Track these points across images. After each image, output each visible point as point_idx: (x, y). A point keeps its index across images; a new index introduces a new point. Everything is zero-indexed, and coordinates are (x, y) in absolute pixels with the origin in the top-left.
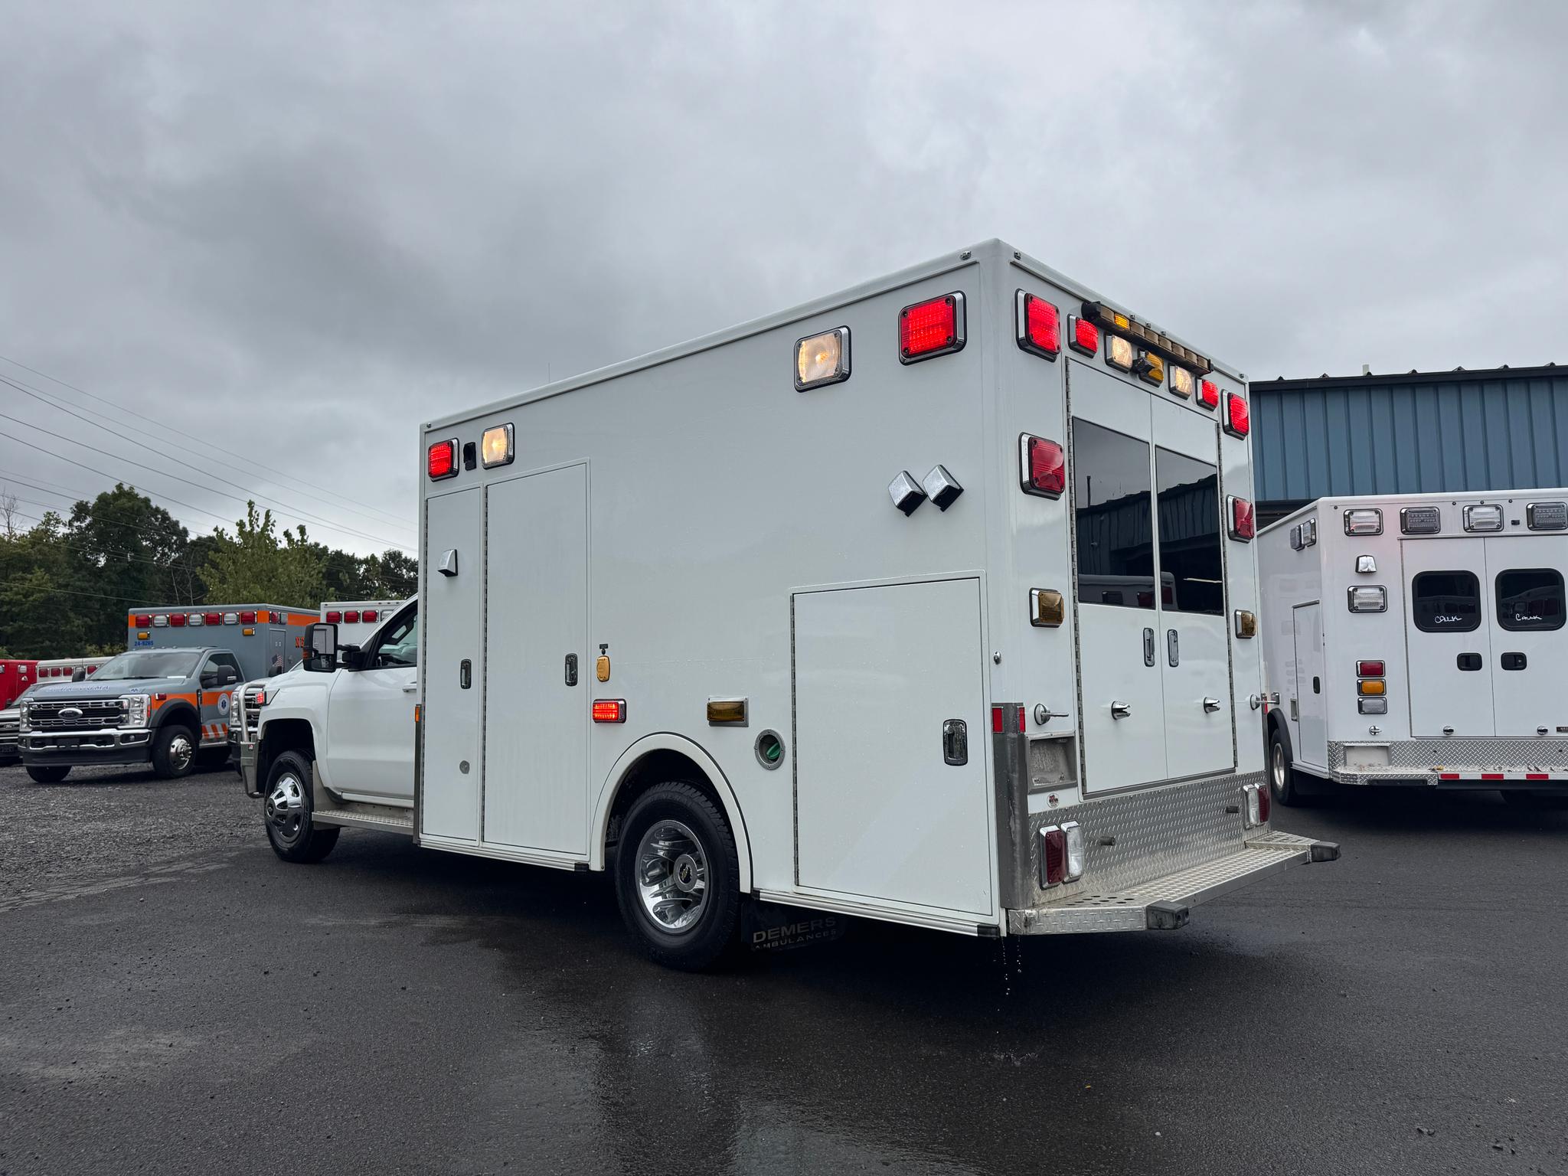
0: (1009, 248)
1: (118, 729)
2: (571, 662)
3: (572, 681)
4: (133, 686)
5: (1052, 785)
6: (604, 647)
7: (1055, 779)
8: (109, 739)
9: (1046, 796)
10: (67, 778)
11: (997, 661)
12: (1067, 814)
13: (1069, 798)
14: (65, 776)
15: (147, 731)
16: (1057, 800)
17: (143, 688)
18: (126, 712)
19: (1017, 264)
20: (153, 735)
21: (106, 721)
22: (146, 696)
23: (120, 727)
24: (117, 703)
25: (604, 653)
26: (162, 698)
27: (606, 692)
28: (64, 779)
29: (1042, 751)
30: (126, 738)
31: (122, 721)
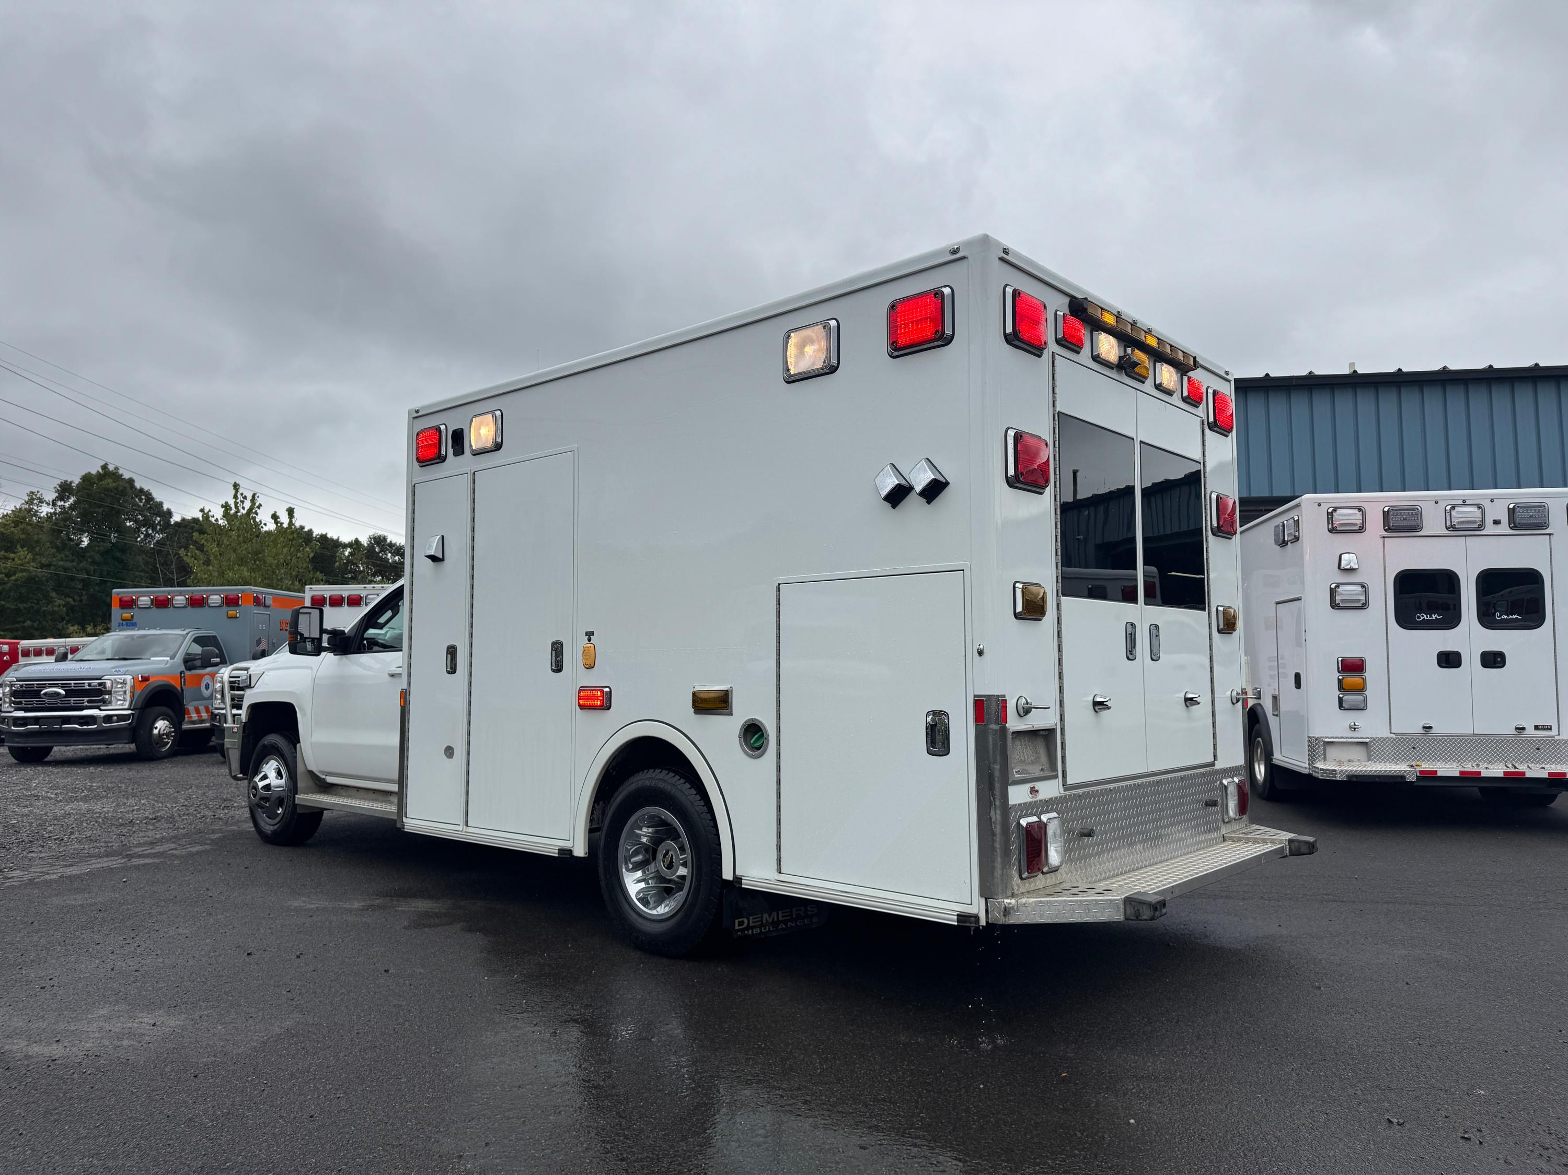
0: (998, 244)
1: (101, 710)
2: (557, 648)
3: (558, 667)
4: (113, 668)
5: (1032, 776)
6: (589, 635)
7: (1035, 771)
8: (91, 719)
9: (1027, 787)
10: (49, 758)
11: (980, 653)
12: (1047, 805)
13: (1050, 789)
14: (47, 756)
15: (130, 712)
16: (1037, 791)
17: (126, 669)
18: (109, 693)
19: (1006, 259)
20: (136, 716)
21: (88, 702)
22: (129, 678)
23: (102, 708)
24: (100, 684)
25: (589, 640)
26: (145, 679)
27: (591, 679)
28: (46, 759)
29: (1023, 743)
30: (108, 718)
31: (104, 702)
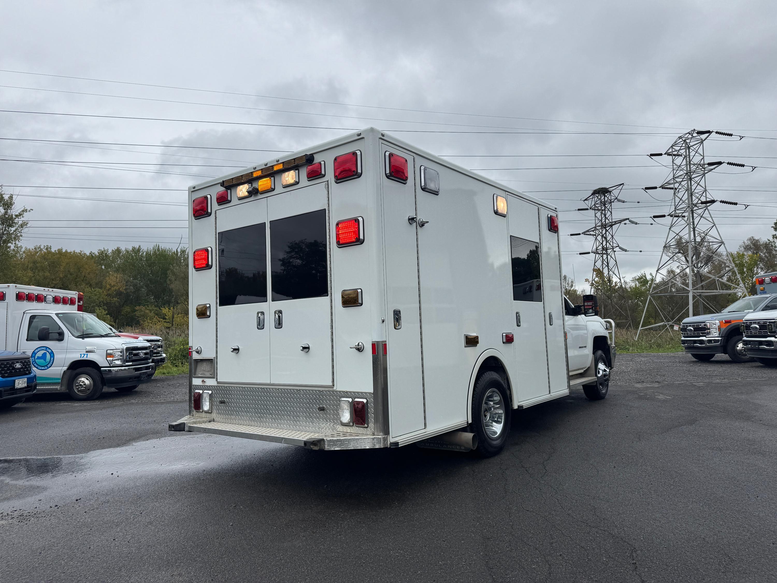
1: (706, 337)
4: (711, 317)
5: (206, 376)
7: (208, 374)
8: (702, 342)
9: (201, 379)
10: (713, 359)
12: (208, 388)
13: (211, 382)
14: (712, 358)
15: (720, 338)
16: (205, 382)
17: (716, 317)
18: (709, 329)
20: (722, 341)
21: (702, 333)
22: (717, 322)
23: (707, 336)
24: (705, 325)
26: (727, 322)
28: (712, 359)
29: (207, 364)
30: (710, 341)
31: (709, 333)
